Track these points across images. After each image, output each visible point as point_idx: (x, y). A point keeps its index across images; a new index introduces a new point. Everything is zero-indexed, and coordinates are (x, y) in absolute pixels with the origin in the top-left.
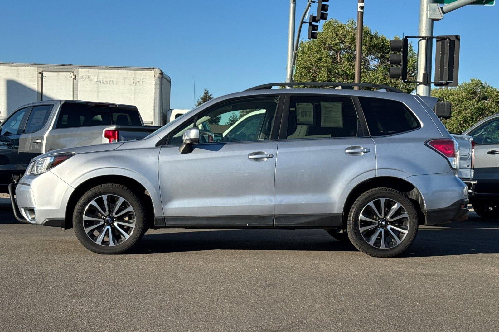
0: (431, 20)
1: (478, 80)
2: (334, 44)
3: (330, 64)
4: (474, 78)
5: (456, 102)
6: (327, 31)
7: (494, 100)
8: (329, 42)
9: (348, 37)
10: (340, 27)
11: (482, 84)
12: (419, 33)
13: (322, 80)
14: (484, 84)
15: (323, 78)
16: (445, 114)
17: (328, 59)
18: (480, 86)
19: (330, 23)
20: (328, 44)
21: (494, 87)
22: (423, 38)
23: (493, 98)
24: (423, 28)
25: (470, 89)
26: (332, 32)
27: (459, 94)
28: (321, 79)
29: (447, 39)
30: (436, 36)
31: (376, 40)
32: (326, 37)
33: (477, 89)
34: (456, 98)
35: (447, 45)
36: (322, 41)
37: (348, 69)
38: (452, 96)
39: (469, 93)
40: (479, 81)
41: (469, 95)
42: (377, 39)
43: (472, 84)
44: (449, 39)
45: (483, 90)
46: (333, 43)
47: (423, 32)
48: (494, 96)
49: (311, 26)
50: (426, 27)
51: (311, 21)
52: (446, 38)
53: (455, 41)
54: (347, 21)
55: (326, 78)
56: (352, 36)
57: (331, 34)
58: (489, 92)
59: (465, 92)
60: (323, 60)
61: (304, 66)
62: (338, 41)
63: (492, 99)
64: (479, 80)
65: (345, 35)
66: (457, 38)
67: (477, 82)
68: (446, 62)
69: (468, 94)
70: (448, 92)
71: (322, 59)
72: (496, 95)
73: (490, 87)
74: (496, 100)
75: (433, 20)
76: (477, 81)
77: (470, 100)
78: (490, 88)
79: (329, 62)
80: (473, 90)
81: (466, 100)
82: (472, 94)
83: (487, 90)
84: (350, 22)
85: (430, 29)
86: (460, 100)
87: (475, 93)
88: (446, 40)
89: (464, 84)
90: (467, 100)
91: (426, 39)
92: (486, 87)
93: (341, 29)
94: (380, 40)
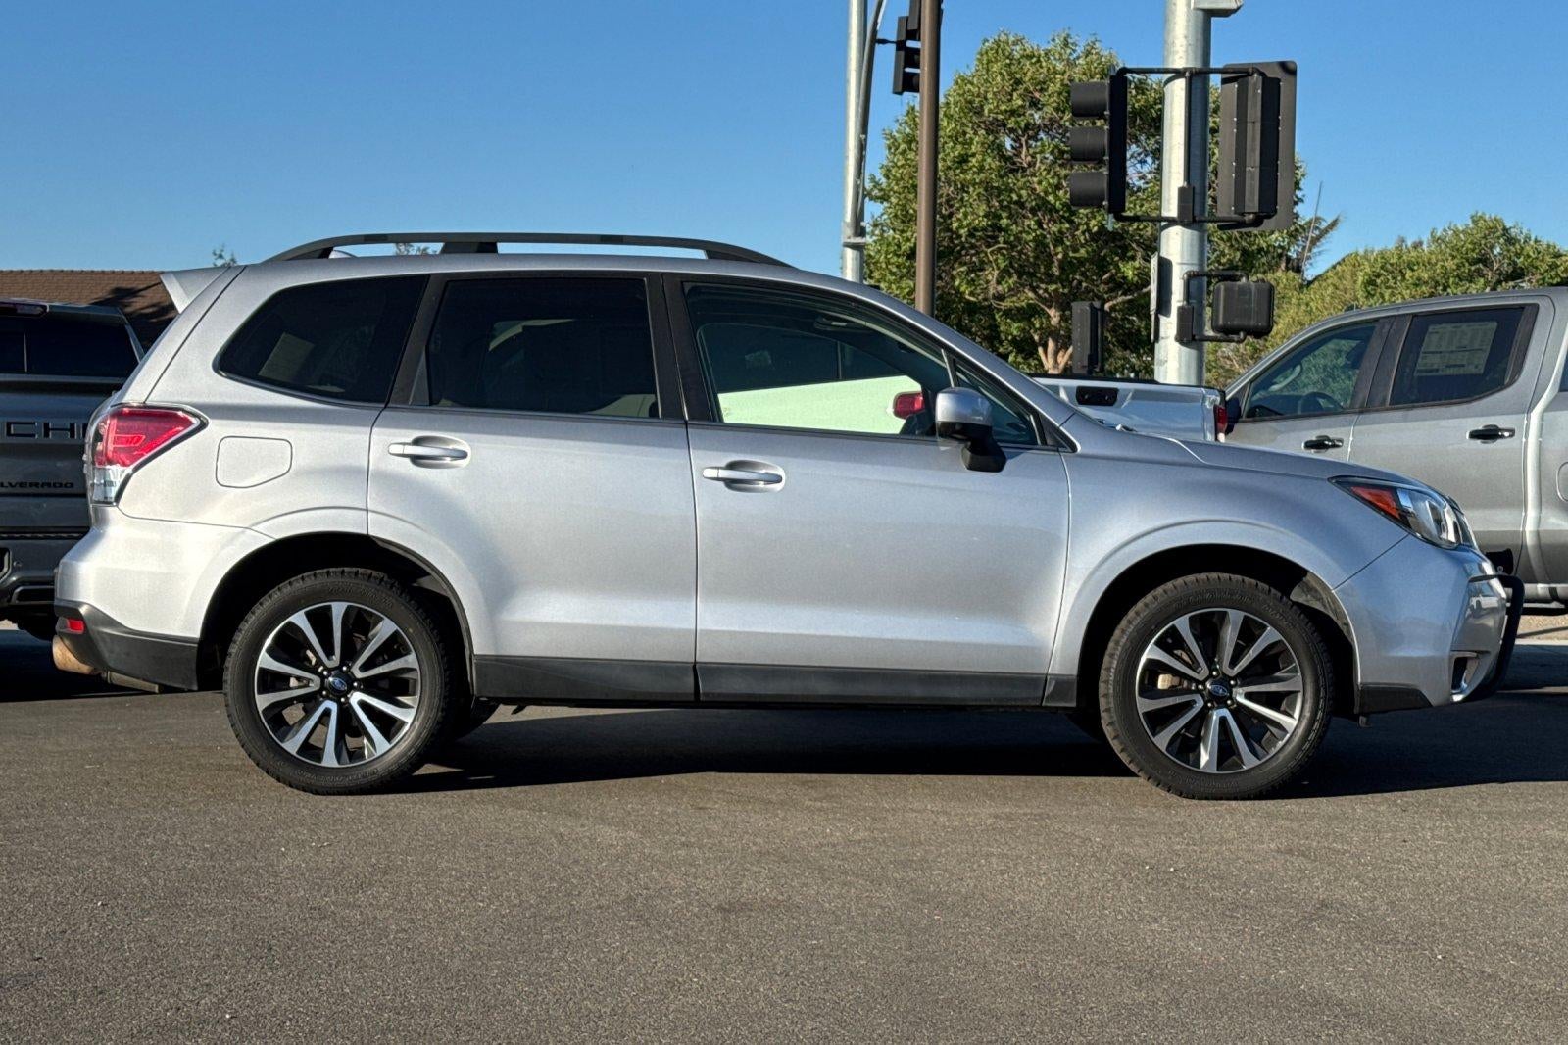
0: (1201, 13)
1: (1493, 217)
2: (1006, 111)
3: (993, 176)
4: (1483, 213)
5: (1424, 288)
6: (988, 70)
7: (1544, 280)
8: (991, 106)
9: (1052, 88)
10: (1029, 57)
11: (1506, 230)
12: (1165, 59)
13: (969, 224)
14: (1512, 230)
15: (974, 220)
16: (1252, 323)
17: (989, 160)
18: (1499, 238)
19: (999, 46)
20: (990, 111)
21: (1545, 240)
22: (1178, 73)
23: (1541, 274)
24: (1176, 42)
25: (1470, 246)
26: (1001, 74)
27: (1436, 264)
28: (965, 223)
29: (1256, 75)
30: (1220, 66)
31: (1139, 97)
32: (982, 90)
33: (1492, 247)
34: (1426, 276)
35: (1255, 94)
36: (971, 102)
37: (1050, 190)
38: (1413, 270)
39: (1467, 260)
40: (1496, 219)
41: (1467, 264)
42: (1143, 94)
43: (1475, 232)
44: (1262, 74)
45: (1509, 251)
46: (1003, 107)
47: (1177, 52)
48: (1544, 266)
49: (902, 53)
50: (1186, 37)
51: (903, 38)
52: (1251, 70)
53: (1279, 81)
54: (1050, 38)
55: (981, 218)
56: (1062, 85)
57: (999, 79)
58: (1529, 256)
59: (1454, 257)
60: (971, 164)
61: (911, 182)
62: (1020, 102)
63: (1538, 277)
64: (1498, 217)
65: (1044, 83)
66: (1289, 69)
67: (1491, 225)
68: (1253, 150)
69: (1462, 262)
70: (1400, 258)
71: (970, 159)
72: (1550, 266)
73: (1533, 238)
74: (1551, 281)
75: (1210, 13)
76: (1491, 220)
77: (1471, 282)
78: (1532, 243)
79: (991, 168)
80: (1477, 251)
81: (1457, 280)
82: (1475, 263)
83: (1522, 249)
84: (1058, 41)
85: (1200, 45)
86: (1437, 284)
87: (1484, 260)
88: (1250, 78)
89: (1451, 233)
90: (1461, 280)
91: (1187, 74)
92: (1520, 241)
93: (1032, 64)
94: (1153, 95)
